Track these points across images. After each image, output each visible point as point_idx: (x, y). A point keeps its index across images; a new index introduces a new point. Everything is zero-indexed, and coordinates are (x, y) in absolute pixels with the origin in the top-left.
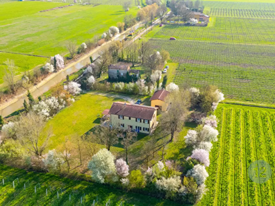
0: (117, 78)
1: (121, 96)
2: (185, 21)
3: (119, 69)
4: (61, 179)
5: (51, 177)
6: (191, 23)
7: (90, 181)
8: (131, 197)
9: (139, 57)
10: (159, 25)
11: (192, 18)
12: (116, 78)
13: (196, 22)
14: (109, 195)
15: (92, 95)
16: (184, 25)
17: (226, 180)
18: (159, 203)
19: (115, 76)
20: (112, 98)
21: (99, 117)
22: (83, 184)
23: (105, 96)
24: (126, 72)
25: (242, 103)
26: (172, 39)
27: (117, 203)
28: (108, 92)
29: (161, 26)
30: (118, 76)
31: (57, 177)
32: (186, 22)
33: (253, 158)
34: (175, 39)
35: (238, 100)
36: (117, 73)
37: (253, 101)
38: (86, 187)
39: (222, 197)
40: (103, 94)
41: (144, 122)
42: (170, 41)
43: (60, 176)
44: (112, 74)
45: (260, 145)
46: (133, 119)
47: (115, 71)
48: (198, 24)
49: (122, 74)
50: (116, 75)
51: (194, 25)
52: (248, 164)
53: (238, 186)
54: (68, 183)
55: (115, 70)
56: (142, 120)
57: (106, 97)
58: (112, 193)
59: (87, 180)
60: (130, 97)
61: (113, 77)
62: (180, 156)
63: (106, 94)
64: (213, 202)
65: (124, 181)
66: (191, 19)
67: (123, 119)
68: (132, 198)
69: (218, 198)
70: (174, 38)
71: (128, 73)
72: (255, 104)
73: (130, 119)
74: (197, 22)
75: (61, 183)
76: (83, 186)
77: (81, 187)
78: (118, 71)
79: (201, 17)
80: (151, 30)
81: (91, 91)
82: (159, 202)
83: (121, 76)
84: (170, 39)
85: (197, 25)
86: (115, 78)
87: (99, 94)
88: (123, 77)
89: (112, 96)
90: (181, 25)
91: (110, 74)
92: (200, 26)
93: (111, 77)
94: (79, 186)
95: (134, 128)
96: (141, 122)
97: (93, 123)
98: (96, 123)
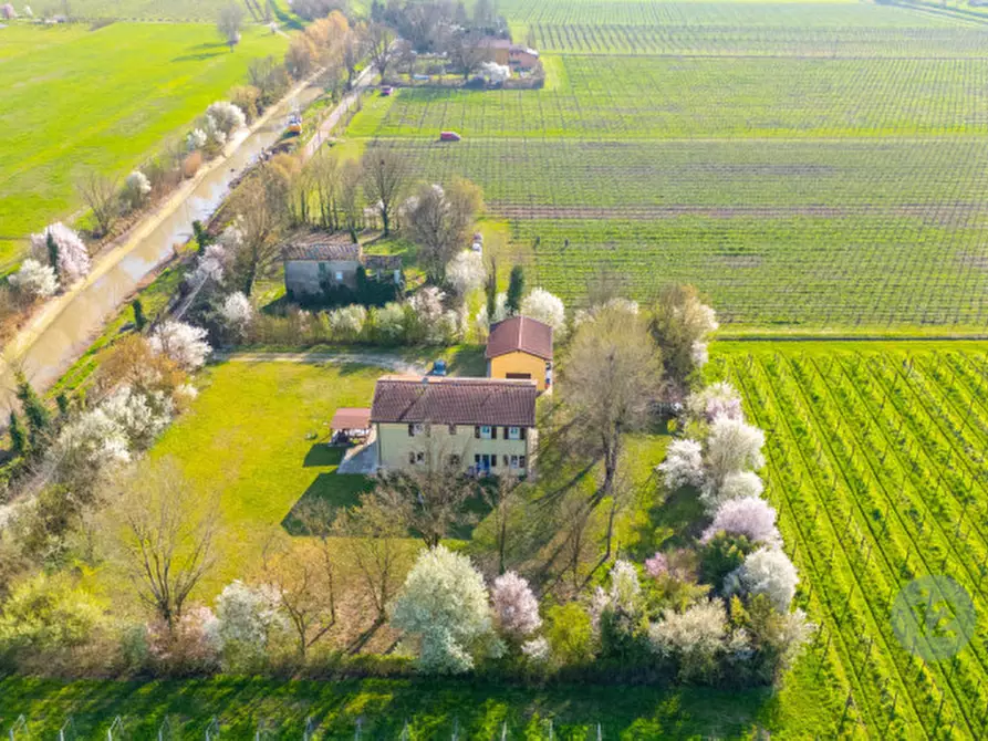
0: (321, 291)
1: (362, 355)
2: (467, 71)
3: (329, 259)
4: (282, 690)
5: (240, 686)
6: (487, 79)
7: (394, 675)
8: (564, 699)
9: (368, 211)
10: (377, 93)
11: (488, 62)
13: (504, 74)
14: (484, 711)
15: (252, 365)
16: (464, 87)
17: (835, 587)
18: (665, 703)
19: (313, 286)
20: (331, 366)
21: (316, 442)
22: (370, 690)
23: (300, 363)
24: (353, 268)
25: (769, 332)
26: (446, 138)
27: (526, 732)
28: (307, 346)
29: (385, 94)
30: (324, 285)
31: (265, 684)
32: (471, 77)
33: (879, 503)
34: (459, 136)
35: (751, 324)
36: (319, 276)
37: (797, 323)
38: (389, 697)
39: (847, 644)
40: (291, 357)
41: (506, 436)
42: (441, 144)
43: (275, 677)
44: (302, 280)
45: (882, 460)
46: (465, 430)
47: (312, 268)
48: (509, 80)
49: (339, 276)
50: (317, 283)
51: (499, 86)
52: (876, 525)
53: (880, 599)
54: (317, 695)
55: (312, 261)
56: (500, 431)
57: (311, 367)
58: (491, 701)
59: (382, 672)
60: (398, 356)
61: (305, 292)
62: (660, 535)
63: (303, 355)
64: (830, 665)
65: (536, 648)
66: (486, 65)
67: (428, 434)
68: (568, 703)
69: (838, 649)
70: (454, 133)
71: (360, 270)
72: (807, 332)
73: (452, 431)
74: (508, 75)
75: (291, 703)
76: (375, 696)
77: (371, 703)
78: (322, 266)
79: (514, 58)
80: (359, 109)
81: (238, 351)
82: (662, 698)
83: (337, 285)
84: (439, 138)
85: (509, 84)
86: (312, 292)
87: (279, 360)
88: (342, 287)
89: (332, 360)
90: (454, 87)
91: (294, 280)
92: (521, 86)
93: (297, 291)
94: (362, 700)
95: (469, 461)
96: (494, 437)
97: (306, 465)
98: (320, 465)
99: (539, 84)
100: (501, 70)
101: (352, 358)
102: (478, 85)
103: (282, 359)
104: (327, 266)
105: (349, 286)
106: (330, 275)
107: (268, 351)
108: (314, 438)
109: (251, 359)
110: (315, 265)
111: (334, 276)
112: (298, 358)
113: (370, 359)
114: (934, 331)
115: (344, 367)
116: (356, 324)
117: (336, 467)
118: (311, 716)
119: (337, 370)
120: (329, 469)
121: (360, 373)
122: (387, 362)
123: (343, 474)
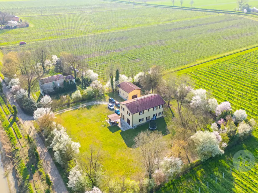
0: (54, 90)
2: (3, 24)
3: (55, 80)
4: (182, 180)
5: (173, 183)
6: (10, 26)
7: (197, 165)
11: (10, 21)
12: (53, 92)
16: (4, 29)
18: (243, 146)
20: (83, 108)
22: (198, 170)
23: (73, 110)
24: (62, 82)
26: (22, 44)
28: (68, 105)
30: (54, 88)
31: (177, 180)
32: (5, 26)
36: (53, 86)
40: (68, 110)
41: (159, 108)
44: (48, 89)
46: (151, 109)
49: (59, 85)
50: (53, 88)
54: (190, 177)
55: (51, 82)
56: (158, 107)
57: (77, 110)
61: (49, 92)
63: (70, 108)
67: (143, 113)
70: (24, 42)
71: (65, 81)
73: (148, 111)
75: (188, 181)
76: (200, 171)
78: (54, 83)
79: (12, 19)
83: (58, 88)
84: (19, 44)
86: (51, 91)
88: (60, 87)
91: (46, 89)
92: (22, 27)
94: (199, 173)
95: (152, 117)
96: (157, 109)
97: (113, 132)
98: (116, 131)
99: (27, 26)
100: (15, 23)
101: (85, 105)
102: (8, 28)
103: (66, 111)
105: (62, 87)
107: (59, 110)
108: (105, 126)
109: (58, 114)
112: (70, 109)
113: (90, 104)
114: (187, 66)
115: (86, 107)
116: (80, 95)
117: (121, 130)
118: (195, 181)
119: (86, 109)
120: (120, 131)
121: (93, 107)
122: (95, 103)
123: (125, 131)
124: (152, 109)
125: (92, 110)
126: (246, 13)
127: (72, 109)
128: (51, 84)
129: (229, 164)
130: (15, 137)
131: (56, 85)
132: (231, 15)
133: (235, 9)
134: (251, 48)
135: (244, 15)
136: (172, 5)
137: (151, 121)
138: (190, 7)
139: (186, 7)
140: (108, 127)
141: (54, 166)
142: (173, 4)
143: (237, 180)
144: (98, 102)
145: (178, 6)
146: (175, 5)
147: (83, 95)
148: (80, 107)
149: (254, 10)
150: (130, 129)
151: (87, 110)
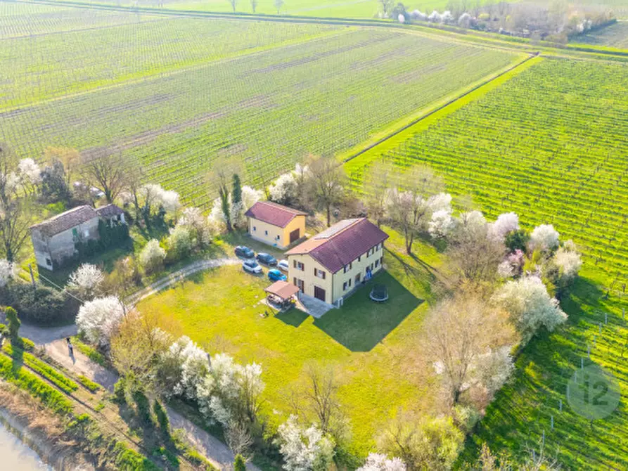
0: (77, 251)
3: (80, 223)
12: (75, 254)
19: (71, 250)
21: (272, 315)
24: (95, 224)
28: (138, 283)
30: (77, 246)
36: (74, 240)
38: (532, 363)
40: (146, 293)
41: (377, 250)
44: (62, 249)
46: (363, 257)
49: (87, 234)
50: (73, 246)
55: (68, 230)
56: (375, 248)
61: (65, 257)
63: (148, 288)
67: (351, 268)
73: (359, 260)
78: (75, 232)
83: (87, 241)
86: (70, 255)
88: (90, 241)
91: (56, 251)
93: (59, 259)
94: (530, 372)
95: (364, 274)
96: (373, 253)
97: (297, 326)
98: (302, 322)
101: (182, 274)
103: (142, 297)
104: (78, 229)
105: (95, 239)
106: (81, 235)
110: (69, 232)
111: (84, 235)
112: (151, 291)
113: (192, 269)
115: (190, 279)
116: (162, 252)
117: (311, 317)
118: (534, 389)
119: (191, 283)
120: (310, 320)
121: (206, 277)
122: (205, 265)
123: (322, 317)
124: (366, 254)
125: (209, 283)
126: (405, 23)
127: (156, 291)
128: (68, 235)
129: (572, 341)
130: (54, 389)
131: (81, 236)
132: (376, 29)
133: (376, 16)
134: (460, 97)
135: (401, 27)
136: (232, 11)
137: (363, 282)
138: (275, 13)
139: (267, 13)
140: (278, 316)
141: (208, 436)
142: (234, 9)
143: (606, 367)
144: (212, 262)
145: (246, 12)
146: (238, 10)
147: (168, 252)
148: (173, 281)
149: (416, 16)
150: (331, 310)
151: (196, 285)
